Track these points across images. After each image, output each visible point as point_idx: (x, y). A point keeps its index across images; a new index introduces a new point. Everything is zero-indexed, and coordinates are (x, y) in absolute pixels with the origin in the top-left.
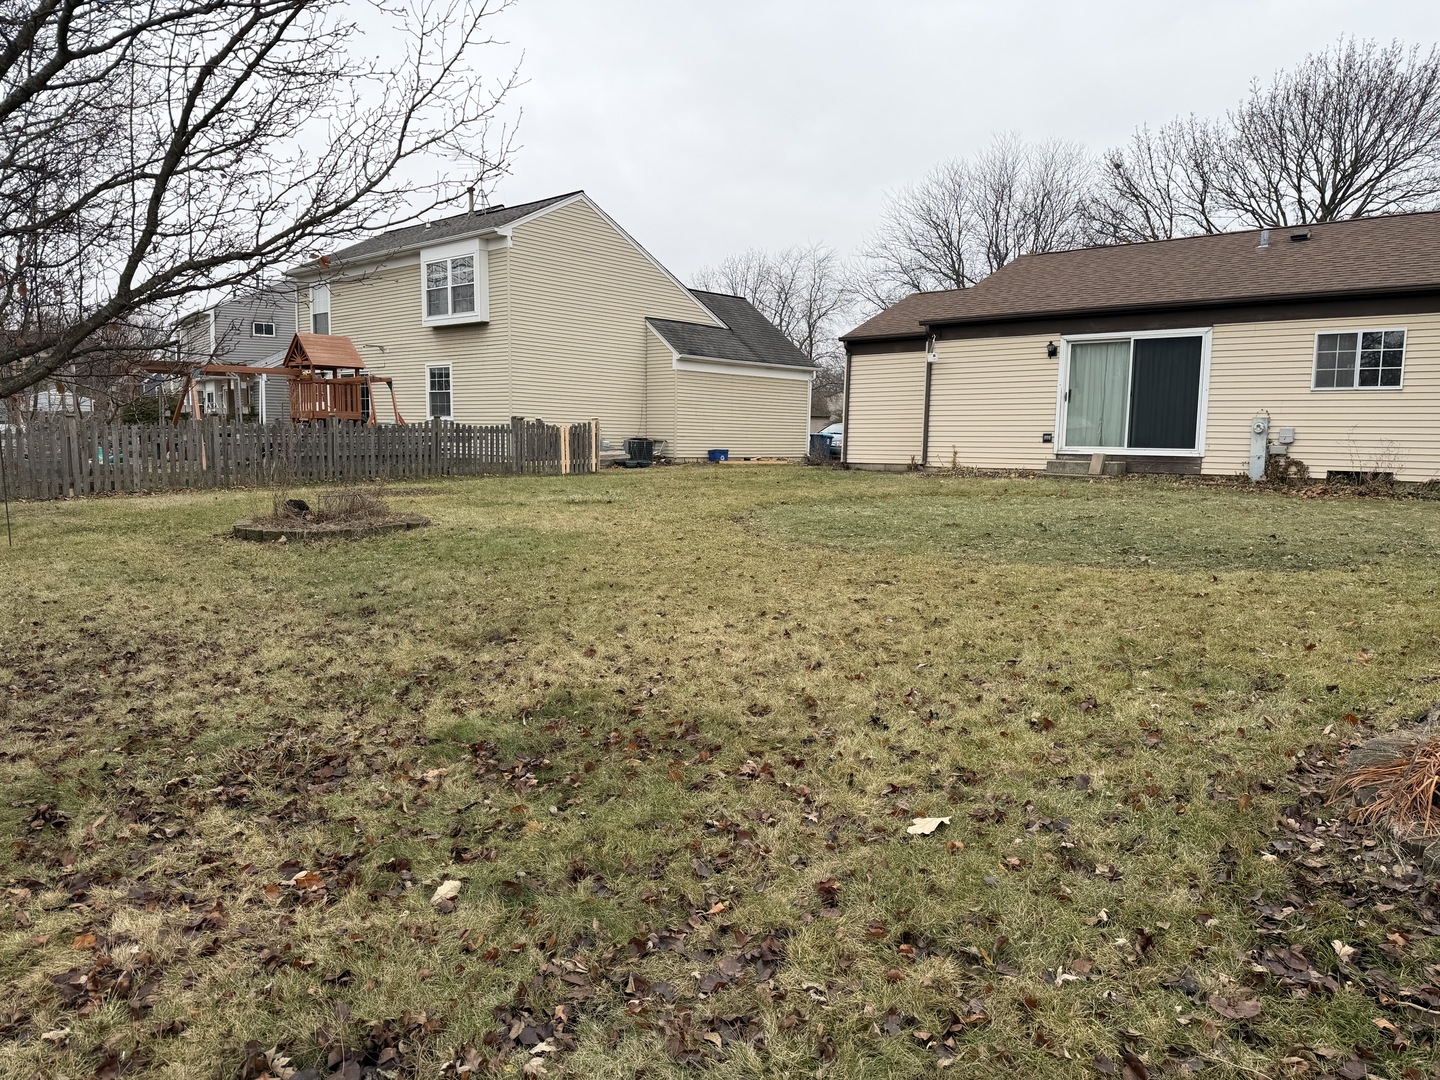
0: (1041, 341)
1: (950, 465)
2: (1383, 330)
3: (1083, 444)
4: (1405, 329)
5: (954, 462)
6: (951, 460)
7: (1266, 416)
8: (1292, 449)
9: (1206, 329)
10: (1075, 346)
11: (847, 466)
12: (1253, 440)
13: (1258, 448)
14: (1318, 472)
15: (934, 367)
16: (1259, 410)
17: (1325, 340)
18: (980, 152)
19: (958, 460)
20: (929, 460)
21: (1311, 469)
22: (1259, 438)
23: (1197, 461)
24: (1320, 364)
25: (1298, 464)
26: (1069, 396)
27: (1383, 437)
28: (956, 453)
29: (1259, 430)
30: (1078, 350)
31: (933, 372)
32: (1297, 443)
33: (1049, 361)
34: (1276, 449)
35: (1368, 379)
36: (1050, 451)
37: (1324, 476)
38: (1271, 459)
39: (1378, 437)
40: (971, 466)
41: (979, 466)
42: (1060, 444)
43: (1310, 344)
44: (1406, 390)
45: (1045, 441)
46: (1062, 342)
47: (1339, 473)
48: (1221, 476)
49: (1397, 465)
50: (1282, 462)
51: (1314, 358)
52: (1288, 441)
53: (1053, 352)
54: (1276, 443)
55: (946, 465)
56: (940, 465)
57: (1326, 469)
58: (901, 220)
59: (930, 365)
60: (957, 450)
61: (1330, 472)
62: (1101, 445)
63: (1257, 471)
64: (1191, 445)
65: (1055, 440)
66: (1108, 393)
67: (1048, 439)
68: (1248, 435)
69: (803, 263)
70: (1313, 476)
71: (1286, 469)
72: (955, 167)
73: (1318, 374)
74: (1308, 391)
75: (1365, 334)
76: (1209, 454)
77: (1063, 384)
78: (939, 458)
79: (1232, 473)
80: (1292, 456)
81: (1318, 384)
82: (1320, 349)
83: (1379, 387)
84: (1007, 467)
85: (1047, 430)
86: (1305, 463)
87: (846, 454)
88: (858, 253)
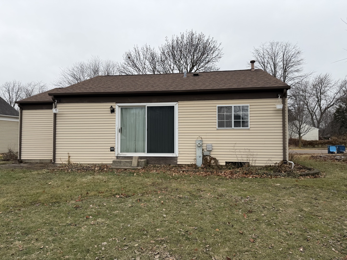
0: (107, 106)
1: (67, 163)
2: (241, 105)
3: (128, 151)
4: (248, 105)
5: (69, 161)
6: (67, 160)
7: (201, 139)
8: (212, 153)
9: (175, 103)
10: (122, 108)
11: (21, 161)
12: (197, 150)
13: (199, 153)
14: (222, 163)
15: (57, 115)
16: (198, 137)
17: (220, 109)
18: (88, 60)
19: (71, 160)
20: (56, 160)
21: (219, 161)
22: (199, 148)
23: (175, 158)
24: (219, 118)
25: (214, 159)
26: (121, 130)
27: (246, 148)
28: (69, 157)
29: (199, 145)
30: (124, 110)
31: (57, 118)
32: (213, 150)
33: (111, 114)
34: (206, 153)
35: (237, 124)
36: (114, 155)
37: (224, 164)
38: (204, 157)
39: (244, 148)
40: (77, 163)
41: (81, 163)
42: (118, 152)
43: (215, 110)
44: (251, 129)
45: (111, 151)
46: (117, 106)
47: (229, 162)
48: (185, 165)
49: (251, 159)
50: (208, 158)
51: (217, 116)
52: (210, 150)
53: (113, 111)
54: (205, 150)
55: (64, 163)
56: (61, 163)
57: (225, 161)
58: (66, 76)
59: (55, 115)
60: (70, 155)
61: (226, 163)
62: (135, 152)
63: (199, 163)
64: (173, 152)
65: (116, 150)
66: (137, 130)
67: (112, 149)
68: (194, 147)
69: (36, 87)
70: (221, 164)
71: (210, 161)
72: (82, 63)
73: (219, 123)
74: (215, 129)
75: (234, 106)
76: (180, 155)
77: (118, 124)
78: (61, 159)
79: (189, 163)
80: (212, 156)
81: (219, 126)
82: (218, 112)
83: (241, 128)
84: (94, 163)
85: (112, 145)
86: (217, 158)
87: (20, 155)
88: (52, 84)
